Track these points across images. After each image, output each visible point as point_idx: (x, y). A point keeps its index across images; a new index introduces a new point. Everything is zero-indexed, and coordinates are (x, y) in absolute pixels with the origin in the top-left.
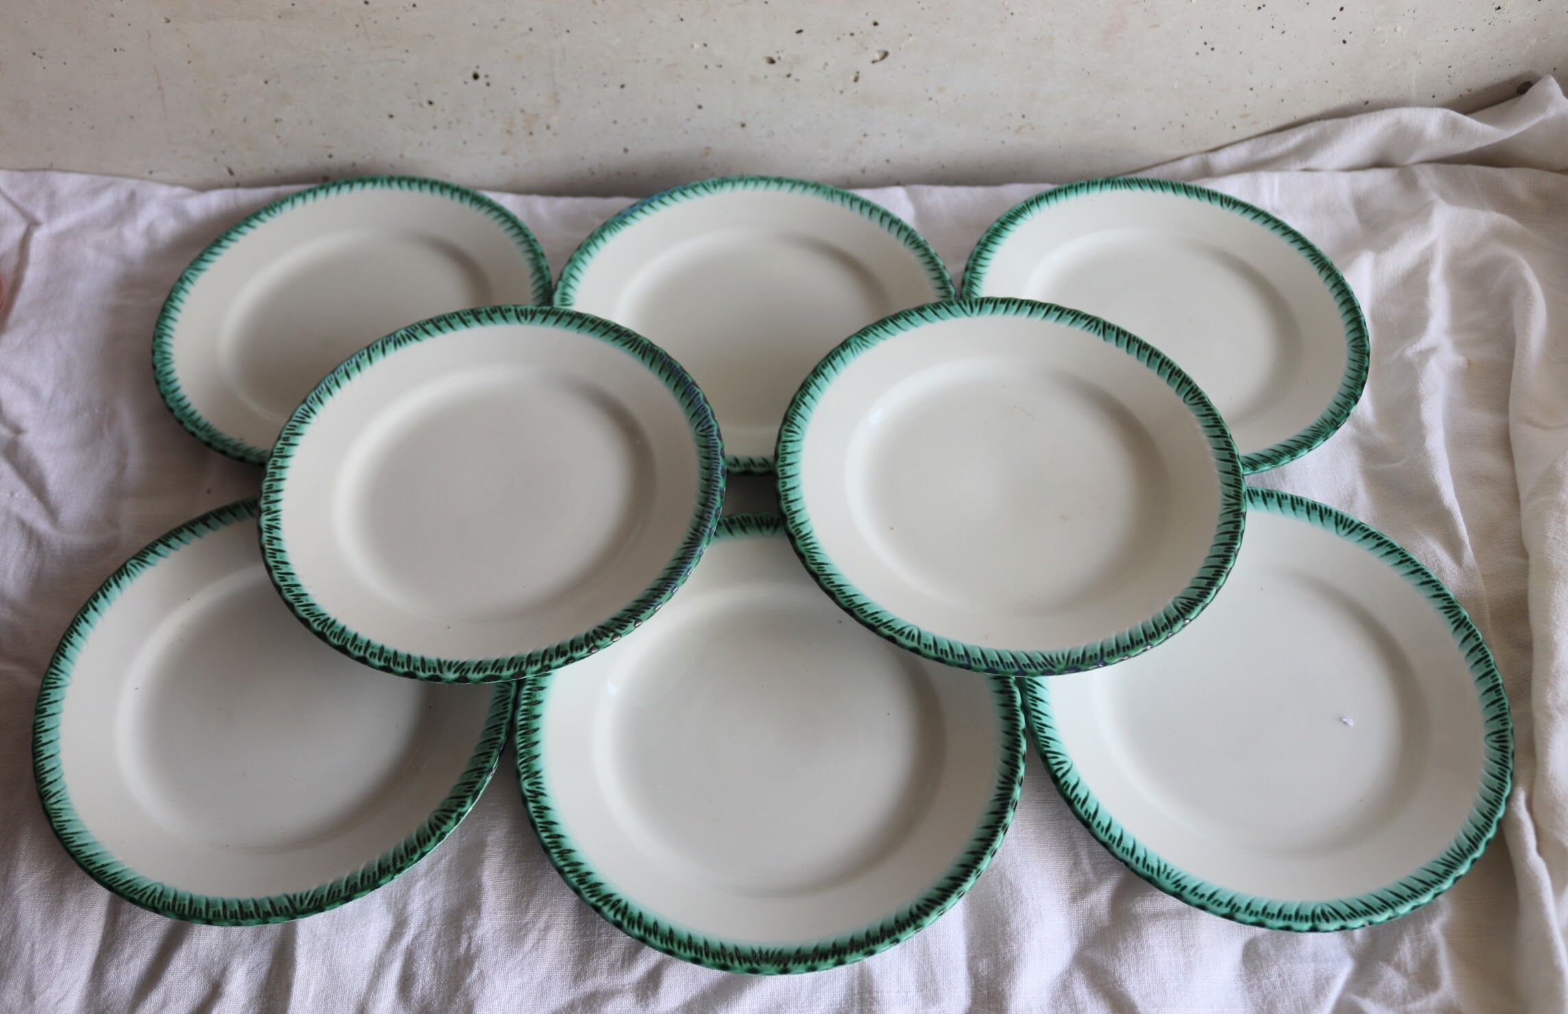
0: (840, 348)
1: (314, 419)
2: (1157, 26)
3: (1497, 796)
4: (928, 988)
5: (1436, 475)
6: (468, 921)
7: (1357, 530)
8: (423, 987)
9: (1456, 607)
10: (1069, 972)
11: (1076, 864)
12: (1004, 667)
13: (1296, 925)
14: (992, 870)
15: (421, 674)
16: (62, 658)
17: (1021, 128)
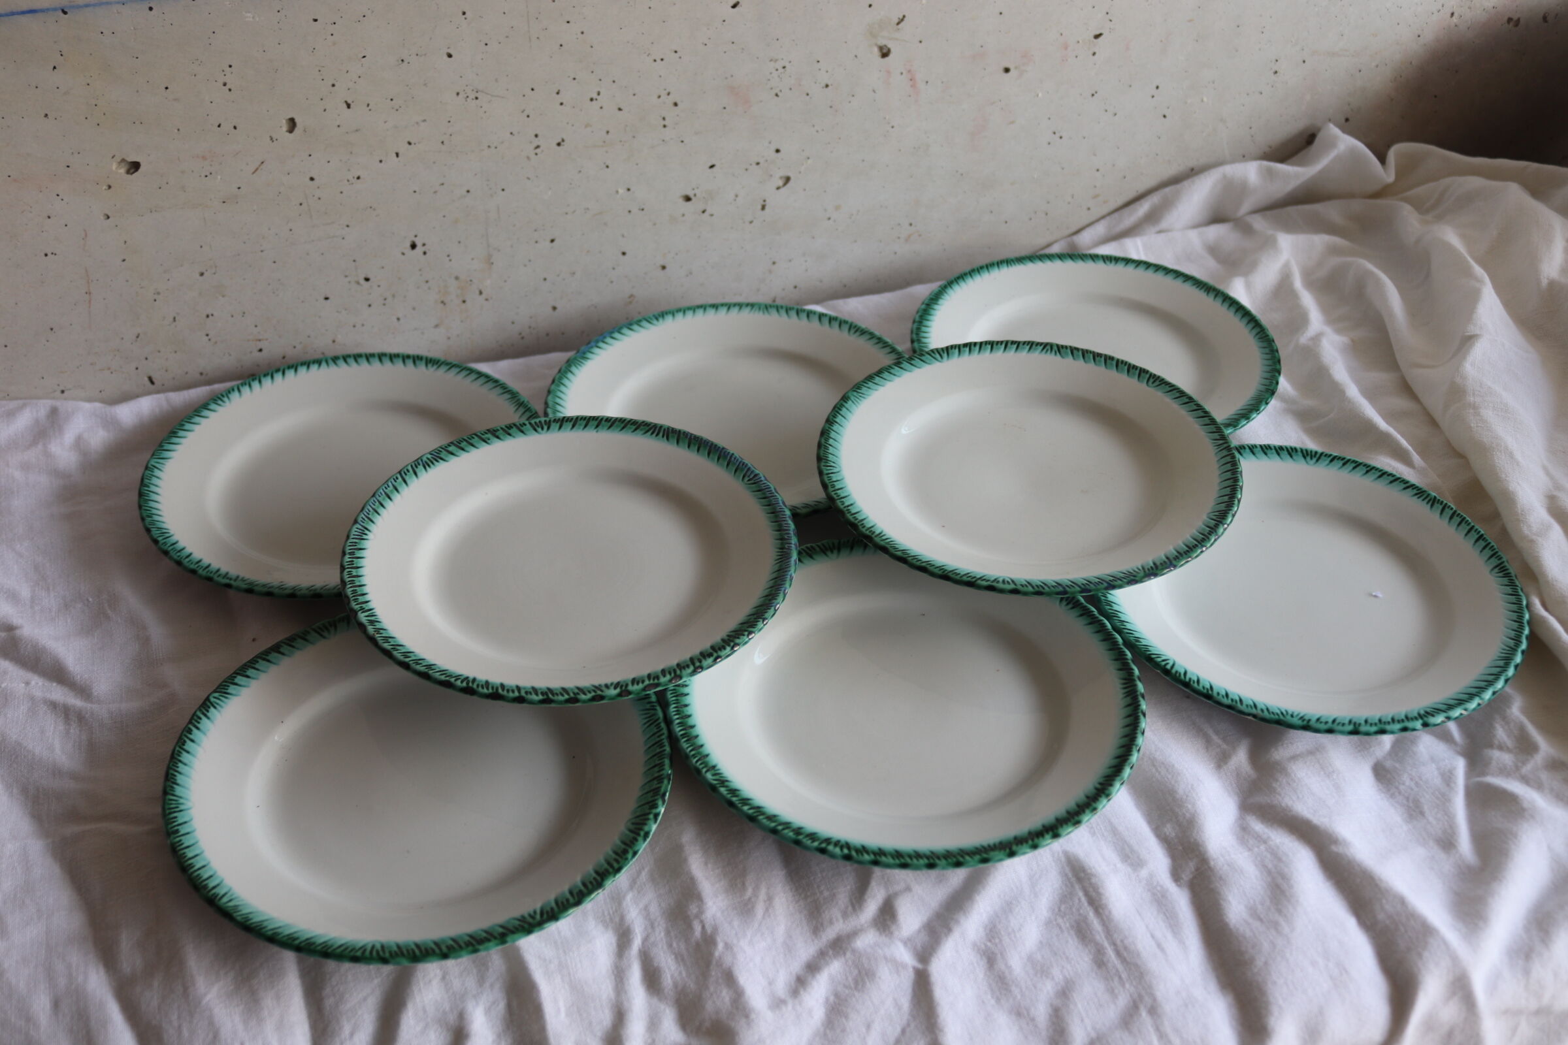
0: (842, 401)
1: (370, 536)
2: (1012, 122)
3: (1518, 608)
4: (1130, 857)
5: (1366, 413)
6: (693, 909)
7: (1323, 457)
8: (672, 976)
9: (1425, 491)
10: (1241, 818)
11: (1208, 742)
12: (1095, 585)
13: (1410, 725)
14: (1142, 759)
15: (583, 697)
16: (175, 786)
17: (909, 236)
